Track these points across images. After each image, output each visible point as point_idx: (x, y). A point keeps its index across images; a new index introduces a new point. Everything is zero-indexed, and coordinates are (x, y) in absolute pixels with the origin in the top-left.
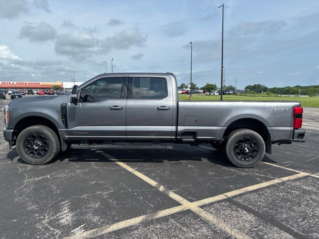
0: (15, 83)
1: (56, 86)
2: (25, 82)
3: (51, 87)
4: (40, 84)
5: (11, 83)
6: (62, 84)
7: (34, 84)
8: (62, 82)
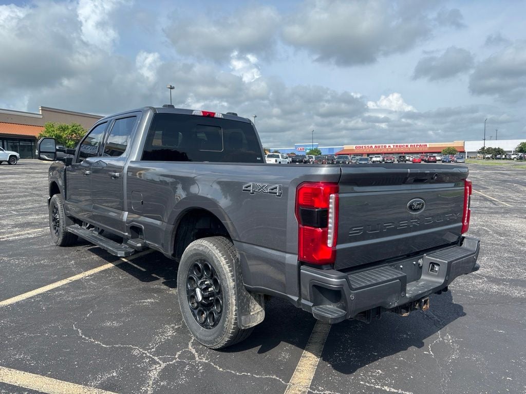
0: (392, 147)
1: (449, 148)
2: (405, 144)
3: (442, 151)
4: (428, 146)
5: (387, 145)
6: (464, 145)
7: (418, 147)
8: (464, 142)
